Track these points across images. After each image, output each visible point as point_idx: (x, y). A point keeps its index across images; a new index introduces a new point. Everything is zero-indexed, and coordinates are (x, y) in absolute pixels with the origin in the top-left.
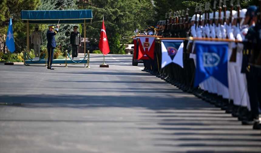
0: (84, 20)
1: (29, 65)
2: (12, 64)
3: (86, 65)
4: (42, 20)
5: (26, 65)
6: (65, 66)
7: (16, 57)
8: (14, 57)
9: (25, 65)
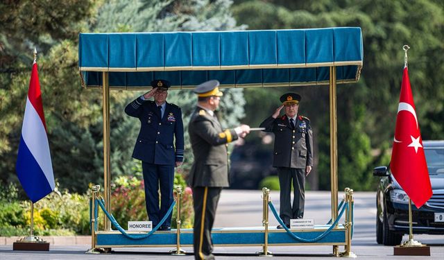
0: (327, 68)
1: (110, 251)
2: (44, 247)
3: (341, 249)
4: (161, 69)
5: (101, 252)
6: (263, 254)
7: (18, 215)
8: (9, 216)
9: (97, 250)
